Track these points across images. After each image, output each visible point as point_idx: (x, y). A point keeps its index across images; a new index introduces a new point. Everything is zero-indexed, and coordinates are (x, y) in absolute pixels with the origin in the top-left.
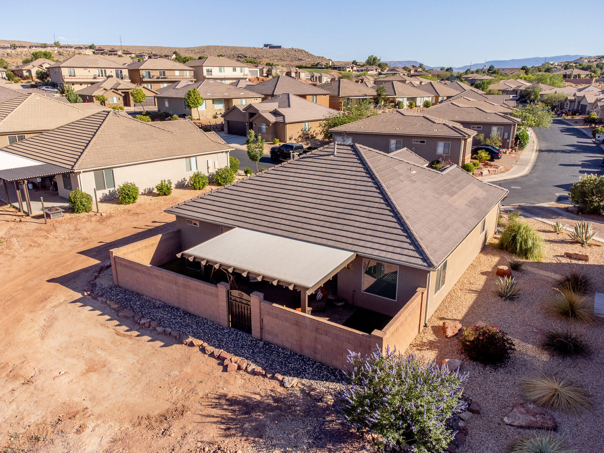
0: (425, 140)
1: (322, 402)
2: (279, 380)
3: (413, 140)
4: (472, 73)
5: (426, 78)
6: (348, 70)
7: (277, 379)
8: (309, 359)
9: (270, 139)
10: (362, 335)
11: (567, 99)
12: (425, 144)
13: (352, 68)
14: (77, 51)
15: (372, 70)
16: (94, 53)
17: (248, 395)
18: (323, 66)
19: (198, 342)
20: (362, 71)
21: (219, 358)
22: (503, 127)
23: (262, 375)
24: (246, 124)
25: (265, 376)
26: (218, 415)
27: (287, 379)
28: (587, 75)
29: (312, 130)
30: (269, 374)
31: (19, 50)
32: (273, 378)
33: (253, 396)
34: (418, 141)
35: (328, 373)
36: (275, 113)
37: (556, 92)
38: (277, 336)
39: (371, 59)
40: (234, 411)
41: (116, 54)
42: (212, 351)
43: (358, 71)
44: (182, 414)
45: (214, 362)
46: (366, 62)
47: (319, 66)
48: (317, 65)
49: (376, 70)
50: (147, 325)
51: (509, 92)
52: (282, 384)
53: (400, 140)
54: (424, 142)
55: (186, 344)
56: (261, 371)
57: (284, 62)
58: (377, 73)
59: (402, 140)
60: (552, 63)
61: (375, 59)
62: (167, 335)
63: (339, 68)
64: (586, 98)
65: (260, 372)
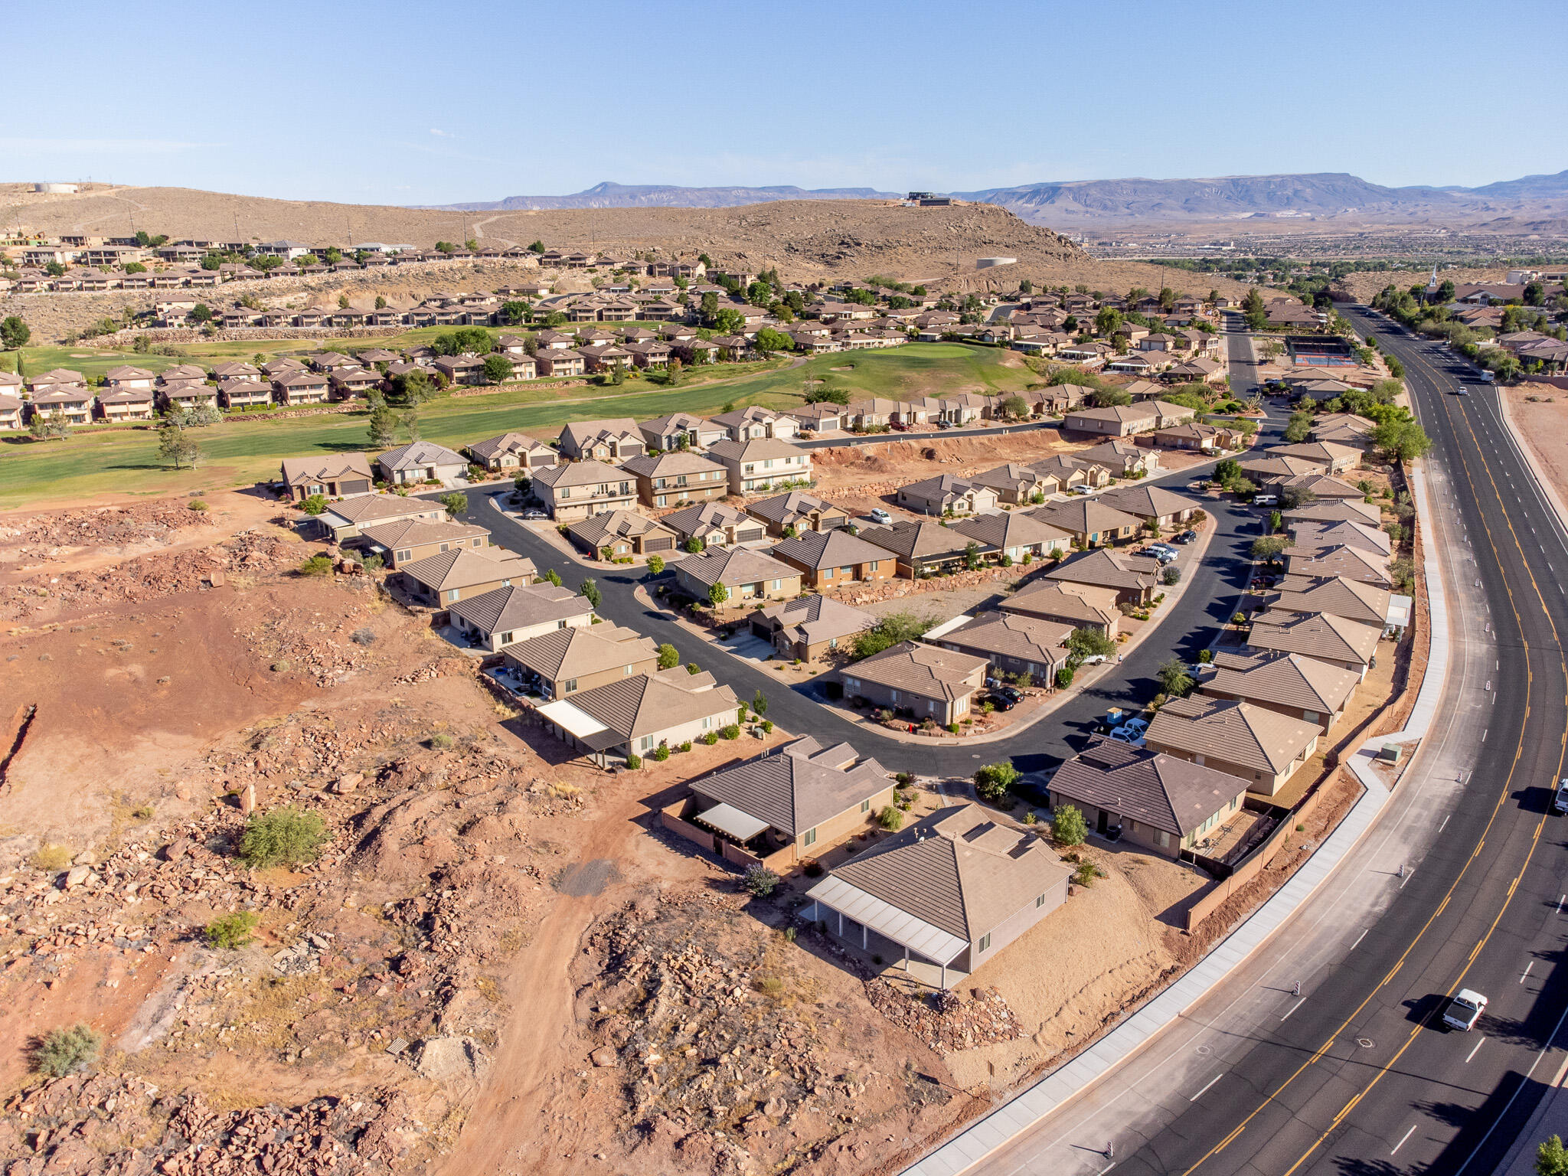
14: (509, 262)
15: (1094, 356)
16: (540, 261)
17: (718, 877)
21: (708, 863)
26: (706, 883)
27: (730, 873)
31: (404, 265)
32: (727, 872)
38: (731, 857)
40: (712, 882)
41: (584, 265)
42: (705, 861)
44: (692, 881)
45: (705, 865)
49: (1103, 354)
57: (947, 254)
65: (723, 870)
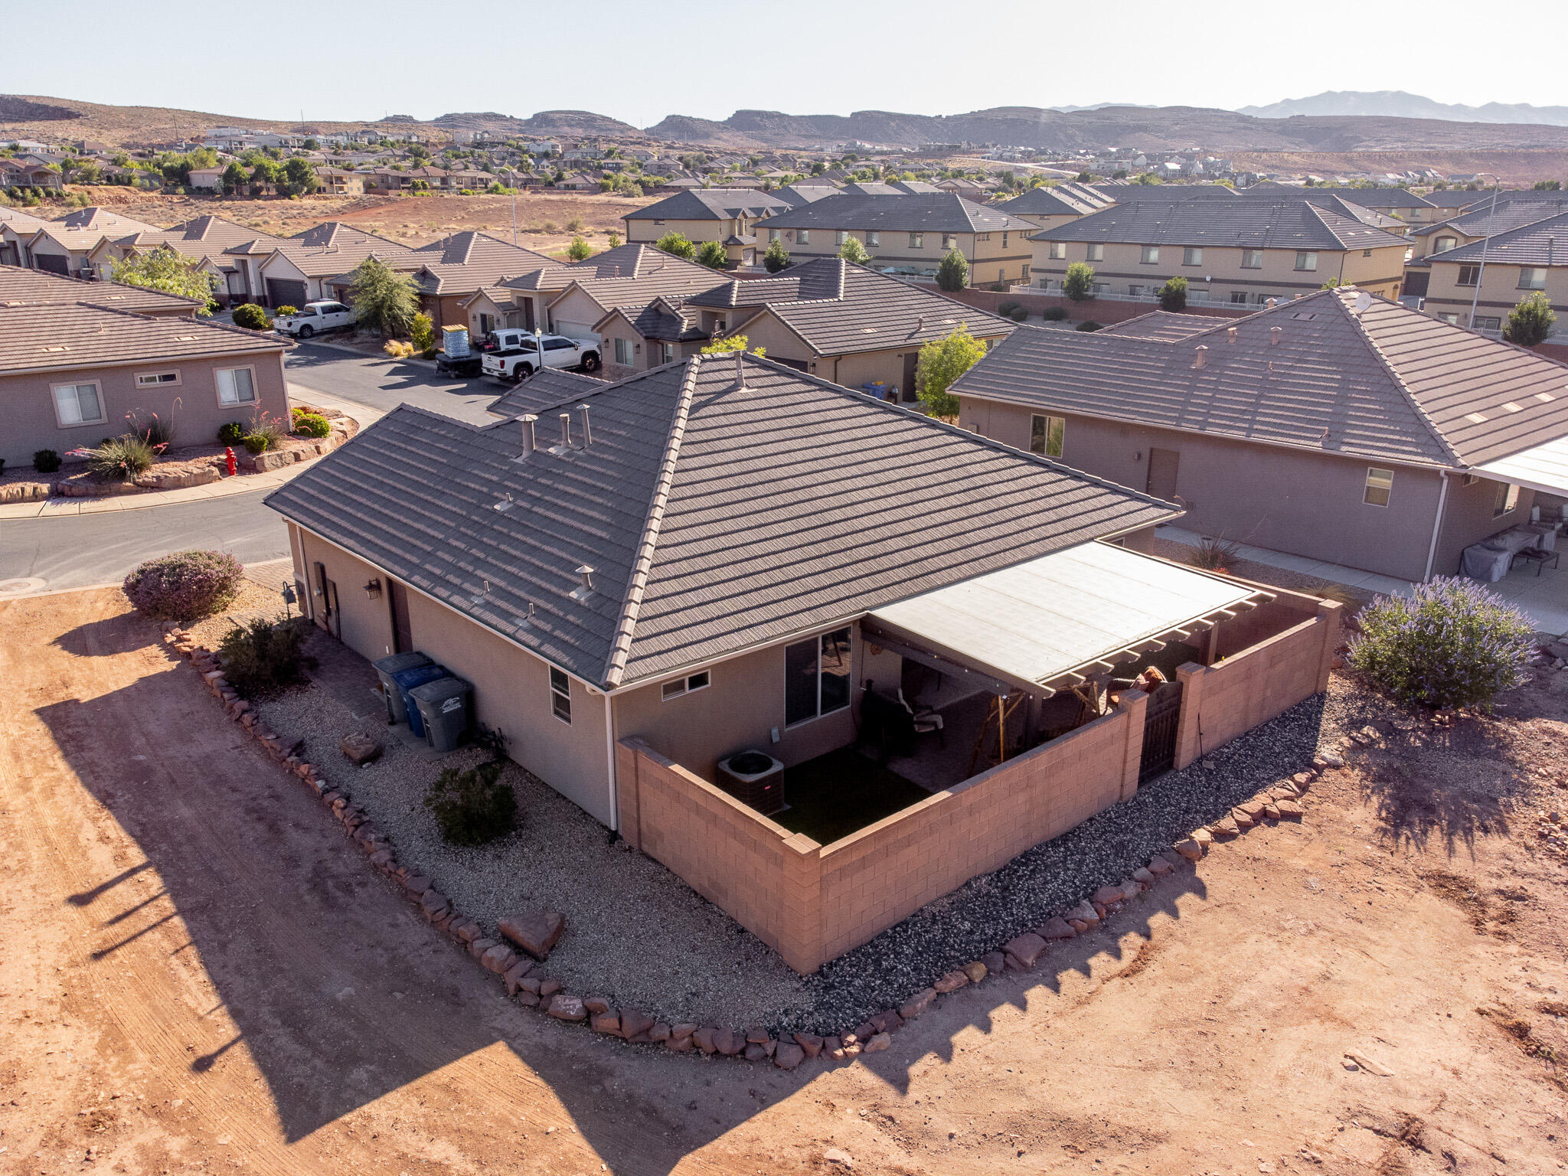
0: (176, 372)
2: (1326, 766)
3: (138, 376)
12: (178, 381)
19: (1201, 835)
25: (1313, 778)
34: (153, 379)
45: (1268, 832)
53: (91, 382)
54: (172, 377)
59: (97, 383)
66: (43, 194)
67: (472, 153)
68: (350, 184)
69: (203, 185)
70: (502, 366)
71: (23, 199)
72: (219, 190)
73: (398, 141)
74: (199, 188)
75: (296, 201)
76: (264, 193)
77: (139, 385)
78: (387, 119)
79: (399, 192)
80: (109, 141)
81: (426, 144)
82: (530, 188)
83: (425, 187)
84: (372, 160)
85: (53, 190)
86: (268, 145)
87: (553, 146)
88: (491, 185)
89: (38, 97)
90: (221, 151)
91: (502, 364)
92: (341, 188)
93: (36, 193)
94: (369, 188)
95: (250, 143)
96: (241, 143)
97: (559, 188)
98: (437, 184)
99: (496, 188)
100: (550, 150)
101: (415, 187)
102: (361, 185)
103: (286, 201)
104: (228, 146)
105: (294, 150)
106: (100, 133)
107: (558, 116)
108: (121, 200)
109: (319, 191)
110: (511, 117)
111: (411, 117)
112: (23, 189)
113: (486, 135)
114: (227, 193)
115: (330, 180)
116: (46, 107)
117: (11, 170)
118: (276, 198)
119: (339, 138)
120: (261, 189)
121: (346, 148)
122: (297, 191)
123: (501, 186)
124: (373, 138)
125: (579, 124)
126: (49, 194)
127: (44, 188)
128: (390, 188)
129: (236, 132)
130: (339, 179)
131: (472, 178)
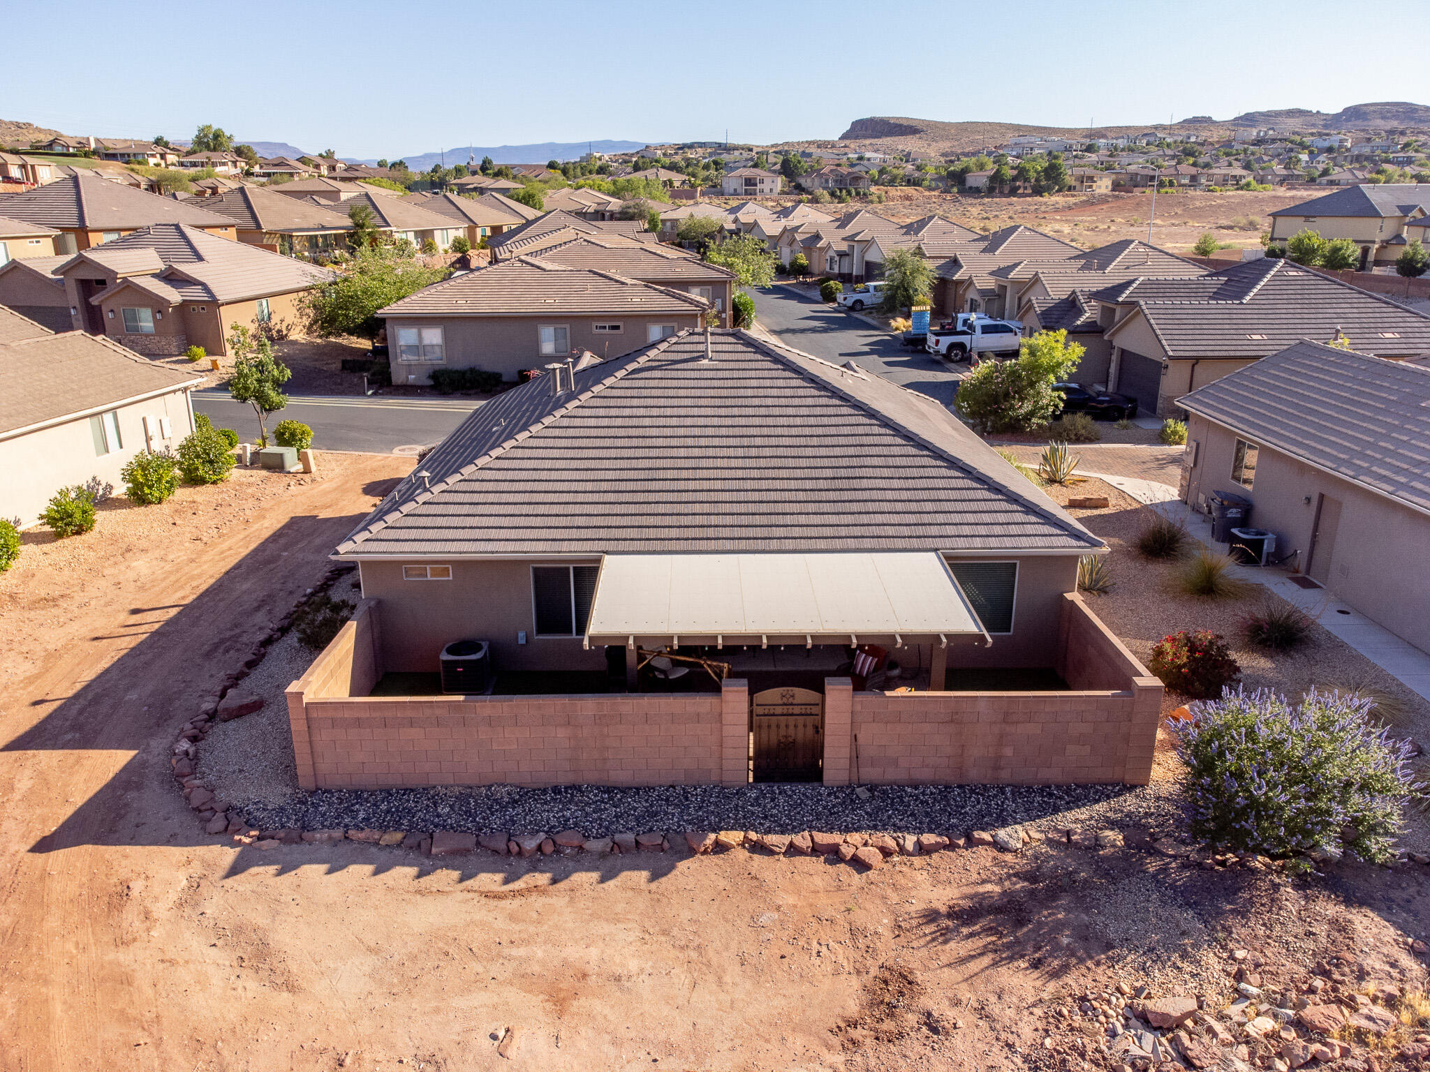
0: (621, 324)
1: (1103, 847)
2: (988, 843)
3: (595, 324)
4: (474, 173)
5: (380, 186)
6: (152, 161)
7: (982, 842)
8: (984, 786)
9: (174, 350)
10: (1113, 695)
11: (722, 228)
12: (621, 331)
13: (163, 156)
15: (224, 164)
17: (969, 890)
18: (71, 150)
19: (732, 837)
20: (194, 165)
21: (816, 850)
22: (710, 288)
23: (945, 847)
24: (73, 312)
25: (952, 847)
26: (978, 951)
27: (1002, 834)
28: (684, 182)
29: (275, 319)
30: (959, 839)
32: (971, 843)
33: (981, 889)
34: (605, 327)
35: (1043, 796)
36: (171, 277)
37: (692, 216)
38: (895, 762)
39: (206, 136)
40: (989, 930)
42: (787, 843)
43: (182, 164)
44: (910, 983)
45: (816, 865)
46: (195, 143)
47: (58, 149)
48: (51, 144)
49: (235, 163)
50: (549, 848)
51: (588, 216)
52: (1001, 847)
53: (563, 326)
54: (617, 328)
55: (705, 852)
56: (939, 839)
58: (239, 170)
59: (568, 326)
60: (598, 155)
61: (217, 136)
62: (628, 851)
63: (122, 155)
64: (759, 226)
65: (937, 843)
66: (854, 193)
67: (1245, 150)
68: (1099, 183)
69: (974, 185)
70: (937, 345)
71: (840, 197)
72: (985, 189)
73: (1175, 142)
74: (971, 188)
75: (1046, 198)
76: (1020, 191)
77: (595, 331)
78: (1185, 121)
79: (1144, 189)
80: (931, 153)
81: (1202, 144)
82: (1288, 184)
83: (1171, 184)
84: (1140, 160)
85: (862, 191)
86: (1053, 150)
87: (1341, 141)
88: (1243, 182)
89: (898, 118)
90: (1014, 156)
91: (937, 342)
92: (1091, 187)
93: (849, 193)
94: (1116, 186)
95: (1040, 149)
96: (1032, 149)
97: (1320, 184)
98: (1186, 181)
99: (1248, 184)
100: (1336, 145)
101: (1161, 185)
102: (1109, 183)
103: (1038, 199)
104: (1020, 152)
105: (1074, 153)
106: (929, 145)
107: (1372, 108)
108: (908, 198)
109: (1070, 189)
110: (1318, 112)
111: (1210, 118)
112: (841, 190)
113: (1271, 132)
114: (990, 192)
115: (1081, 180)
116: (901, 125)
117: (837, 175)
118: (1029, 195)
119: (1120, 141)
120: (1019, 187)
121: (1123, 150)
122: (1048, 189)
123: (1254, 183)
124: (1152, 139)
125: (1396, 116)
126: (858, 194)
127: (856, 189)
128: (1136, 186)
129: (1033, 139)
130: (1091, 179)
131: (1225, 175)
